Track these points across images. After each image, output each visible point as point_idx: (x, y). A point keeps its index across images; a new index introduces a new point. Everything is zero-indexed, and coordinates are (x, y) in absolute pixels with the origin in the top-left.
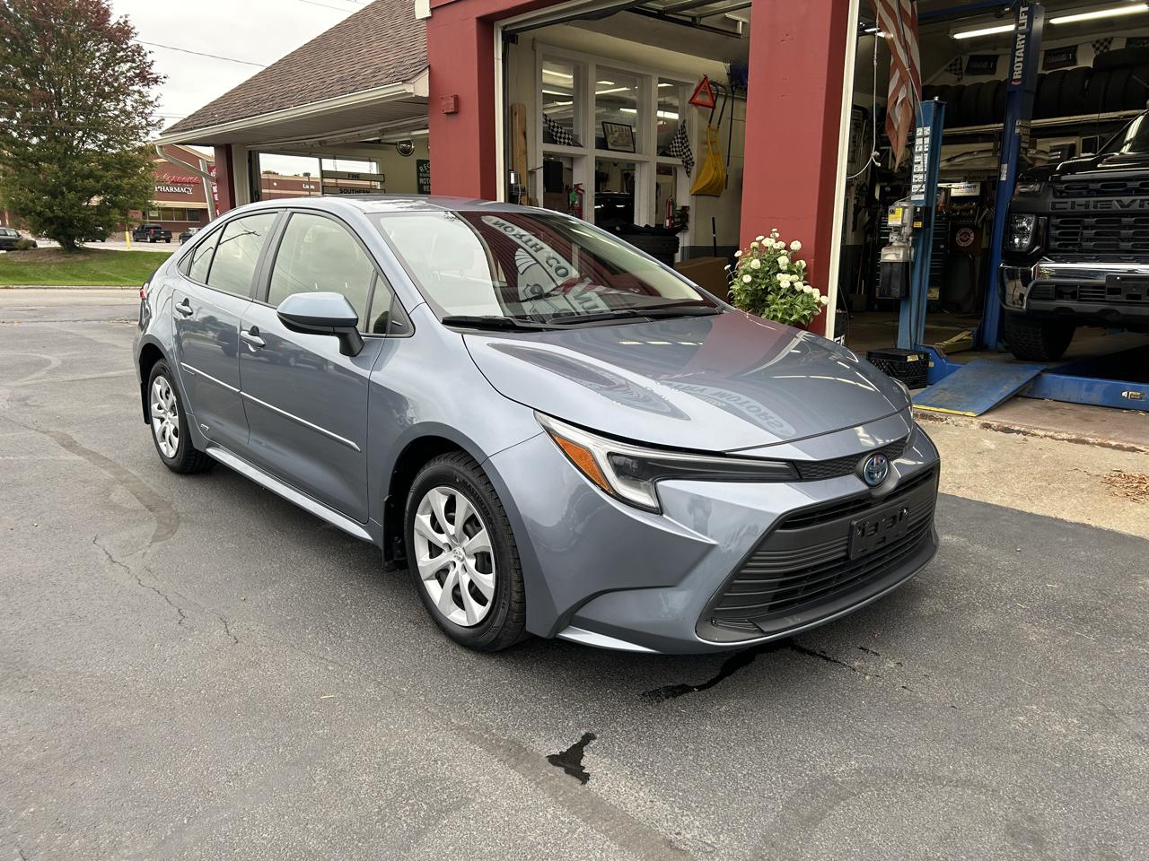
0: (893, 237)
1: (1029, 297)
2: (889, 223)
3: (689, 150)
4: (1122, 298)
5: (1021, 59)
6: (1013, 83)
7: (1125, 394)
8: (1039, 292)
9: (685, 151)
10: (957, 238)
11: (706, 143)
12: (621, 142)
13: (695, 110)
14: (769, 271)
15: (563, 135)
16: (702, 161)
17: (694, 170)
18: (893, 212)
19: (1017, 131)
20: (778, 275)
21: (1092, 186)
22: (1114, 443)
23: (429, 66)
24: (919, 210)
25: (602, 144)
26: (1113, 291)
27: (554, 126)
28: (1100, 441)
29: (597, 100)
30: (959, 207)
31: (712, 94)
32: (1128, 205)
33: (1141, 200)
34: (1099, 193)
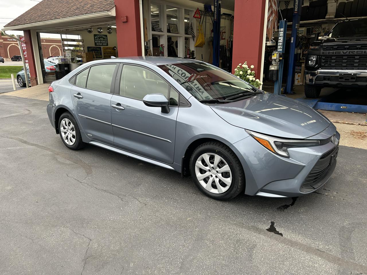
0: (273, 62)
1: (315, 80)
2: (273, 58)
3: (194, 32)
4: (344, 80)
5: (297, 5)
6: (295, 12)
7: (341, 107)
8: (318, 79)
9: (192, 33)
10: (269, 59)
11: (199, 30)
12: (174, 30)
13: (195, 19)
14: (245, 75)
15: (157, 28)
16: (198, 36)
17: (195, 39)
18: (274, 55)
19: (296, 27)
20: (247, 76)
21: (334, 47)
22: (347, 123)
23: (115, 6)
24: (281, 54)
25: (169, 31)
26: (341, 78)
27: (154, 25)
28: (343, 122)
29: (167, 16)
30: (270, 49)
31: (200, 14)
32: (346, 53)
33: (349, 51)
34: (336, 49)
